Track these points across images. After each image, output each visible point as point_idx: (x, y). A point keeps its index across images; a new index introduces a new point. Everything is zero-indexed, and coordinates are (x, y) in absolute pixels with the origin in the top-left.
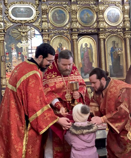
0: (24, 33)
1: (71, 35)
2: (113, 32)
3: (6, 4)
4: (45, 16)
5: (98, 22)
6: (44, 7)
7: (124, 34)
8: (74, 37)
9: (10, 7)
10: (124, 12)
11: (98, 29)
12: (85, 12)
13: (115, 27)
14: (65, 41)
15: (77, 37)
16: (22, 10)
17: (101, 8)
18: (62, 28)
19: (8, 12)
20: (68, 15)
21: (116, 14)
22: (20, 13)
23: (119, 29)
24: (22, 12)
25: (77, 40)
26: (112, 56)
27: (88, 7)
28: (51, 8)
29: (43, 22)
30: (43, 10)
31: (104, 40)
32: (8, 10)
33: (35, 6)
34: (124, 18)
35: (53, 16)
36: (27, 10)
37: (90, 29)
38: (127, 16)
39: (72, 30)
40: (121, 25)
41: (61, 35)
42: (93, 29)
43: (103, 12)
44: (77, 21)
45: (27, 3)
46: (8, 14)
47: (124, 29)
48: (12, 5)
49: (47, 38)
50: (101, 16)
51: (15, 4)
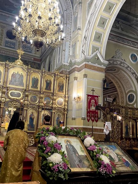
0: (15, 105)
1: (39, 109)
2: (59, 110)
4: (27, 98)
5: (52, 104)
6: (27, 93)
7: (64, 111)
8: (40, 110)
10: (65, 101)
11: (52, 108)
12: (47, 98)
13: (60, 108)
14: (35, 111)
15: (41, 110)
17: (55, 98)
18: (34, 105)
20: (38, 99)
21: (61, 102)
23: (62, 109)
24: (15, 94)
25: (41, 111)
26: (57, 122)
27: (49, 96)
28: (30, 94)
29: (25, 100)
30: (26, 95)
31: (54, 113)
32: (8, 93)
33: (23, 93)
34: (65, 104)
35: (31, 98)
37: (48, 107)
38: (66, 103)
39: (39, 106)
40: (63, 107)
41: (33, 108)
42: (49, 107)
43: (55, 100)
44: (42, 102)
45: (19, 90)
47: (64, 109)
49: (26, 109)
50: (54, 101)
51: (12, 90)
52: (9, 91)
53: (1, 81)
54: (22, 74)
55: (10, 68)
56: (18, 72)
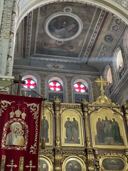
3: (97, 155)
9: (100, 158)
16: (113, 161)
19: (99, 164)
22: (111, 165)
32: (99, 162)
33: (126, 158)
36: (118, 162)
45: (117, 154)
46: (99, 166)
48: (102, 156)
51: (105, 155)
52: (98, 158)
53: (79, 140)
54: (114, 119)
55: (91, 113)
56: (106, 118)
